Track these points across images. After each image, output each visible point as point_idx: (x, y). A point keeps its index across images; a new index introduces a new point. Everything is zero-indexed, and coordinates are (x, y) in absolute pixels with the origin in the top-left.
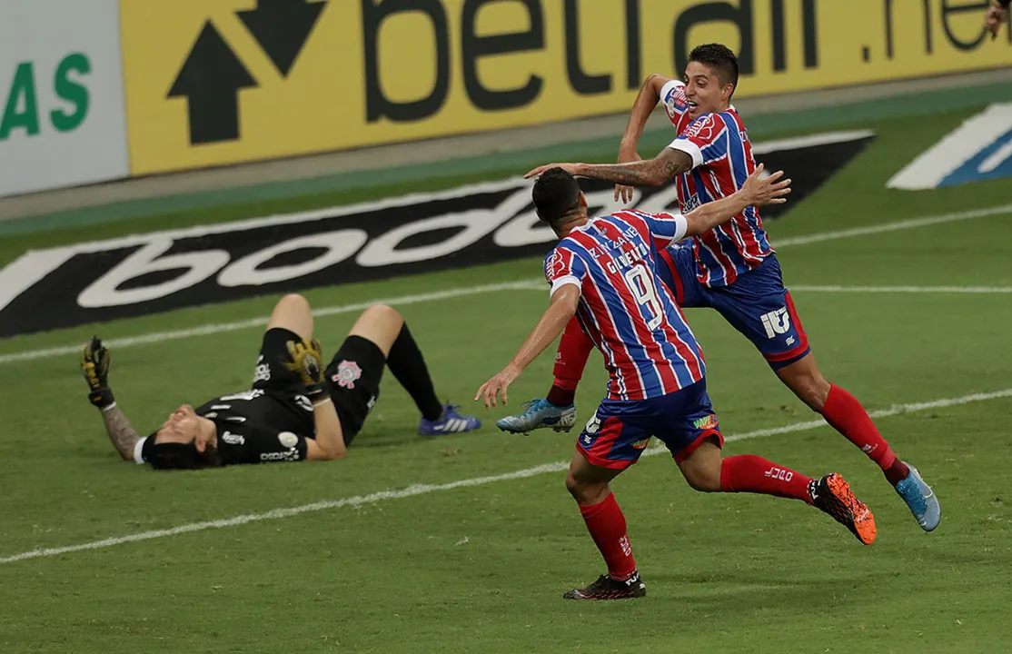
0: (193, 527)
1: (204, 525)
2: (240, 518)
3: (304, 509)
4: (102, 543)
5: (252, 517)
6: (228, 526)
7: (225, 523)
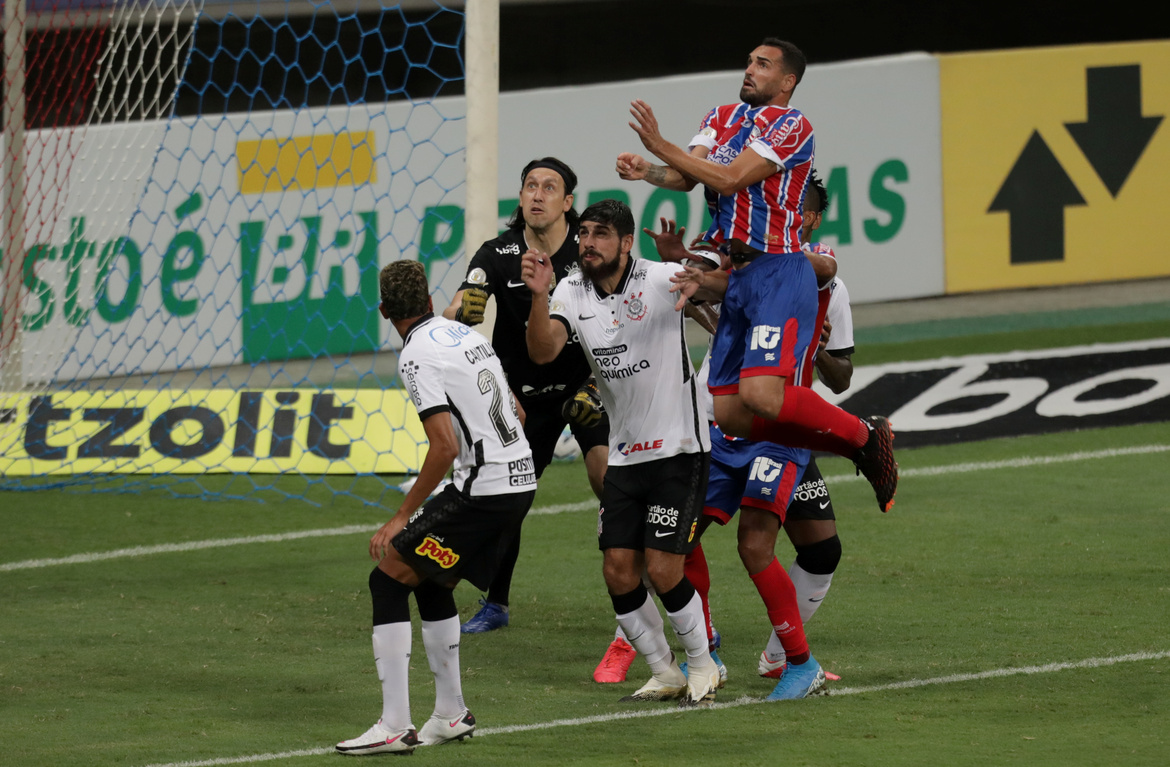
0: (1002, 672)
1: (1013, 671)
2: (1052, 666)
3: (1121, 659)
4: (905, 684)
5: (1065, 665)
6: (1040, 673)
7: (1035, 669)
